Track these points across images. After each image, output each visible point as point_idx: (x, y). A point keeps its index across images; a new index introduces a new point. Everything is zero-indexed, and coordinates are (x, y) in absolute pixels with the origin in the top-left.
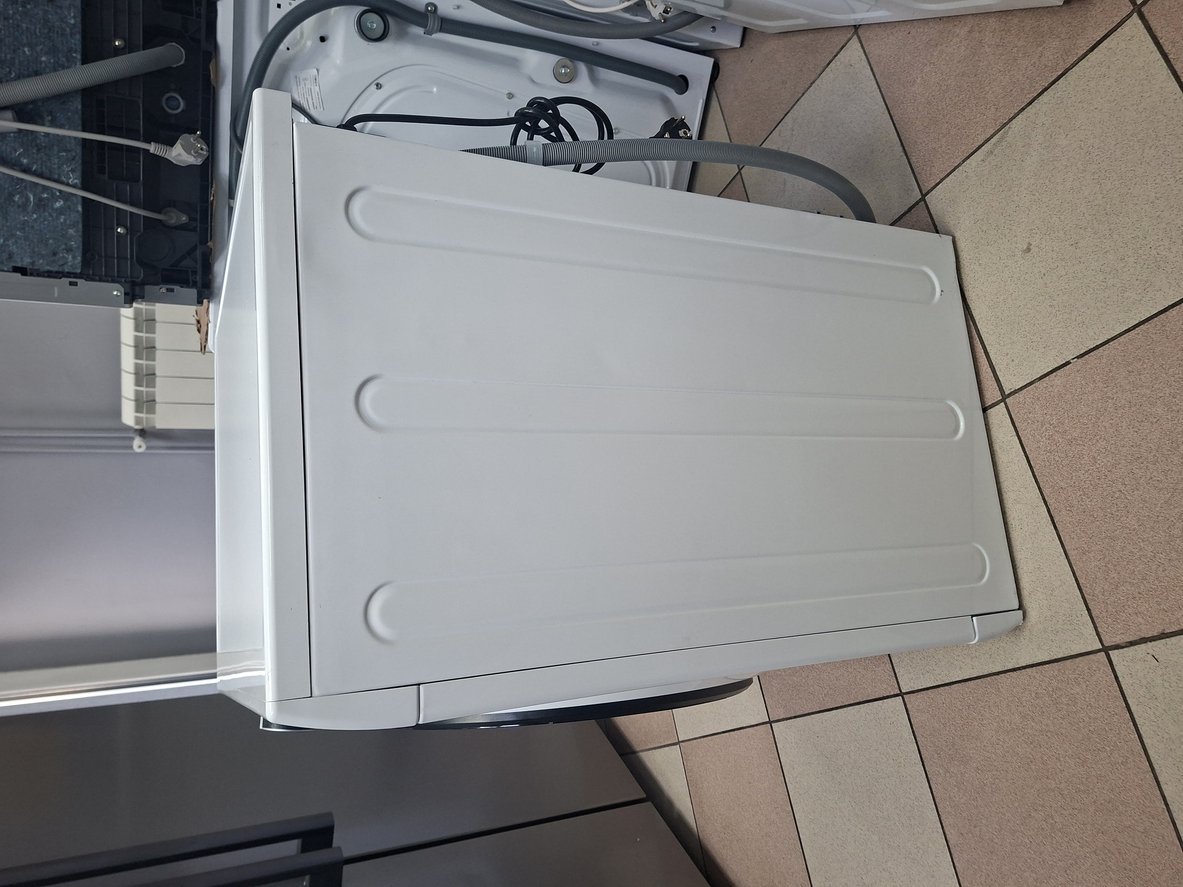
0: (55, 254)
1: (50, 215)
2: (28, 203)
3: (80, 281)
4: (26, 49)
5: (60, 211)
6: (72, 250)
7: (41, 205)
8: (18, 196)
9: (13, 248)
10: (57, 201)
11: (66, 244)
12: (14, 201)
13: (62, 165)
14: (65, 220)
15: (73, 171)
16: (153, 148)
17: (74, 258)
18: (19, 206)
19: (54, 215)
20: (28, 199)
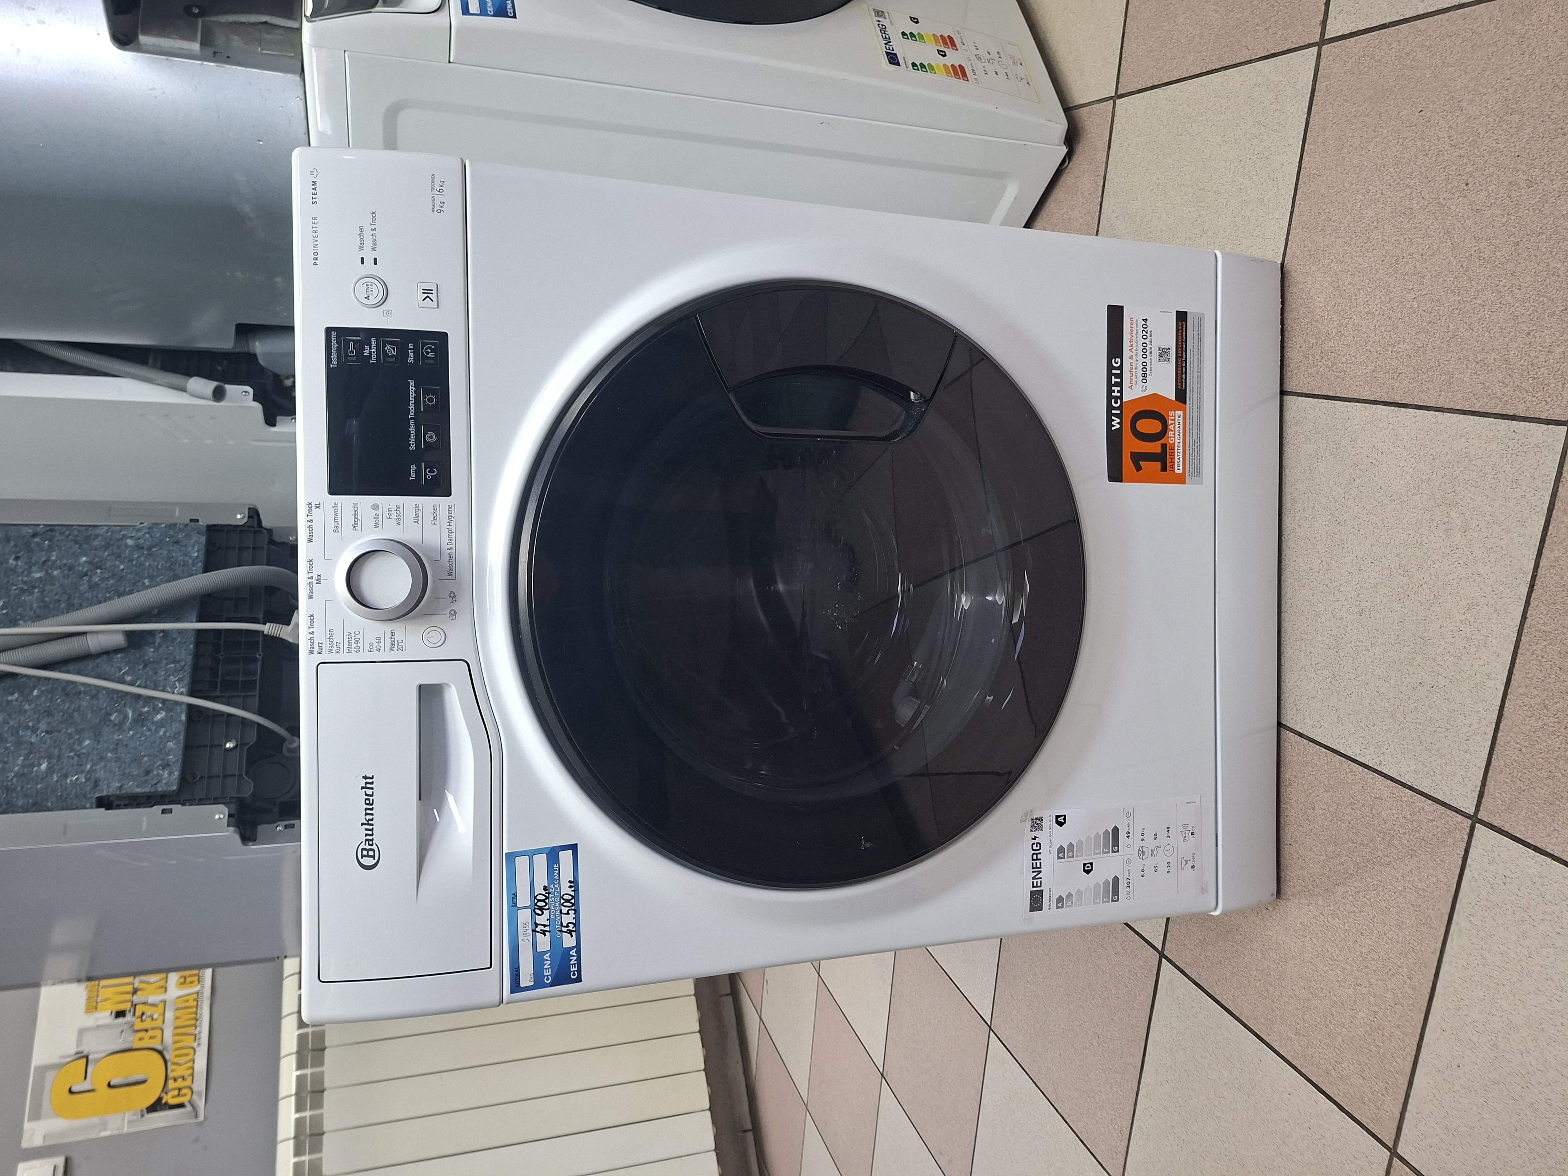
0: (148, 773)
1: (149, 730)
2: (126, 720)
3: (176, 808)
4: (146, 581)
5: (161, 724)
6: (168, 765)
7: (141, 720)
8: (115, 715)
9: (101, 774)
10: (158, 713)
11: (163, 760)
12: (110, 721)
13: (169, 676)
14: (165, 733)
15: (179, 680)
16: (267, 628)
17: (170, 773)
18: (115, 725)
19: (153, 728)
20: (126, 717)
